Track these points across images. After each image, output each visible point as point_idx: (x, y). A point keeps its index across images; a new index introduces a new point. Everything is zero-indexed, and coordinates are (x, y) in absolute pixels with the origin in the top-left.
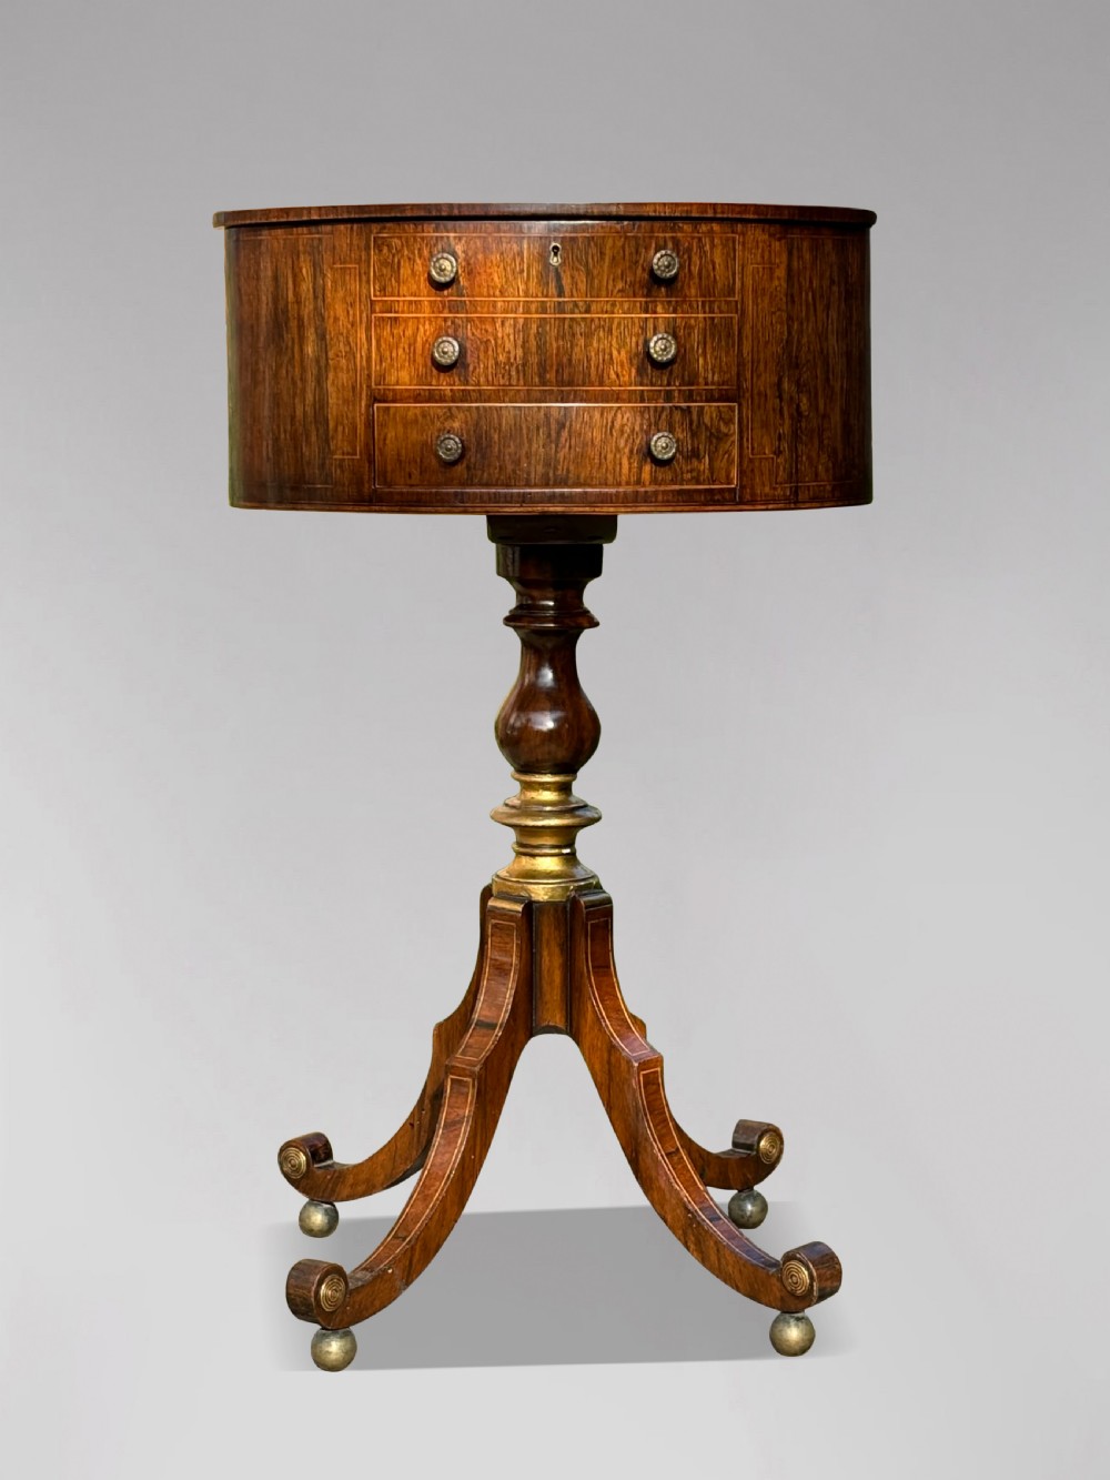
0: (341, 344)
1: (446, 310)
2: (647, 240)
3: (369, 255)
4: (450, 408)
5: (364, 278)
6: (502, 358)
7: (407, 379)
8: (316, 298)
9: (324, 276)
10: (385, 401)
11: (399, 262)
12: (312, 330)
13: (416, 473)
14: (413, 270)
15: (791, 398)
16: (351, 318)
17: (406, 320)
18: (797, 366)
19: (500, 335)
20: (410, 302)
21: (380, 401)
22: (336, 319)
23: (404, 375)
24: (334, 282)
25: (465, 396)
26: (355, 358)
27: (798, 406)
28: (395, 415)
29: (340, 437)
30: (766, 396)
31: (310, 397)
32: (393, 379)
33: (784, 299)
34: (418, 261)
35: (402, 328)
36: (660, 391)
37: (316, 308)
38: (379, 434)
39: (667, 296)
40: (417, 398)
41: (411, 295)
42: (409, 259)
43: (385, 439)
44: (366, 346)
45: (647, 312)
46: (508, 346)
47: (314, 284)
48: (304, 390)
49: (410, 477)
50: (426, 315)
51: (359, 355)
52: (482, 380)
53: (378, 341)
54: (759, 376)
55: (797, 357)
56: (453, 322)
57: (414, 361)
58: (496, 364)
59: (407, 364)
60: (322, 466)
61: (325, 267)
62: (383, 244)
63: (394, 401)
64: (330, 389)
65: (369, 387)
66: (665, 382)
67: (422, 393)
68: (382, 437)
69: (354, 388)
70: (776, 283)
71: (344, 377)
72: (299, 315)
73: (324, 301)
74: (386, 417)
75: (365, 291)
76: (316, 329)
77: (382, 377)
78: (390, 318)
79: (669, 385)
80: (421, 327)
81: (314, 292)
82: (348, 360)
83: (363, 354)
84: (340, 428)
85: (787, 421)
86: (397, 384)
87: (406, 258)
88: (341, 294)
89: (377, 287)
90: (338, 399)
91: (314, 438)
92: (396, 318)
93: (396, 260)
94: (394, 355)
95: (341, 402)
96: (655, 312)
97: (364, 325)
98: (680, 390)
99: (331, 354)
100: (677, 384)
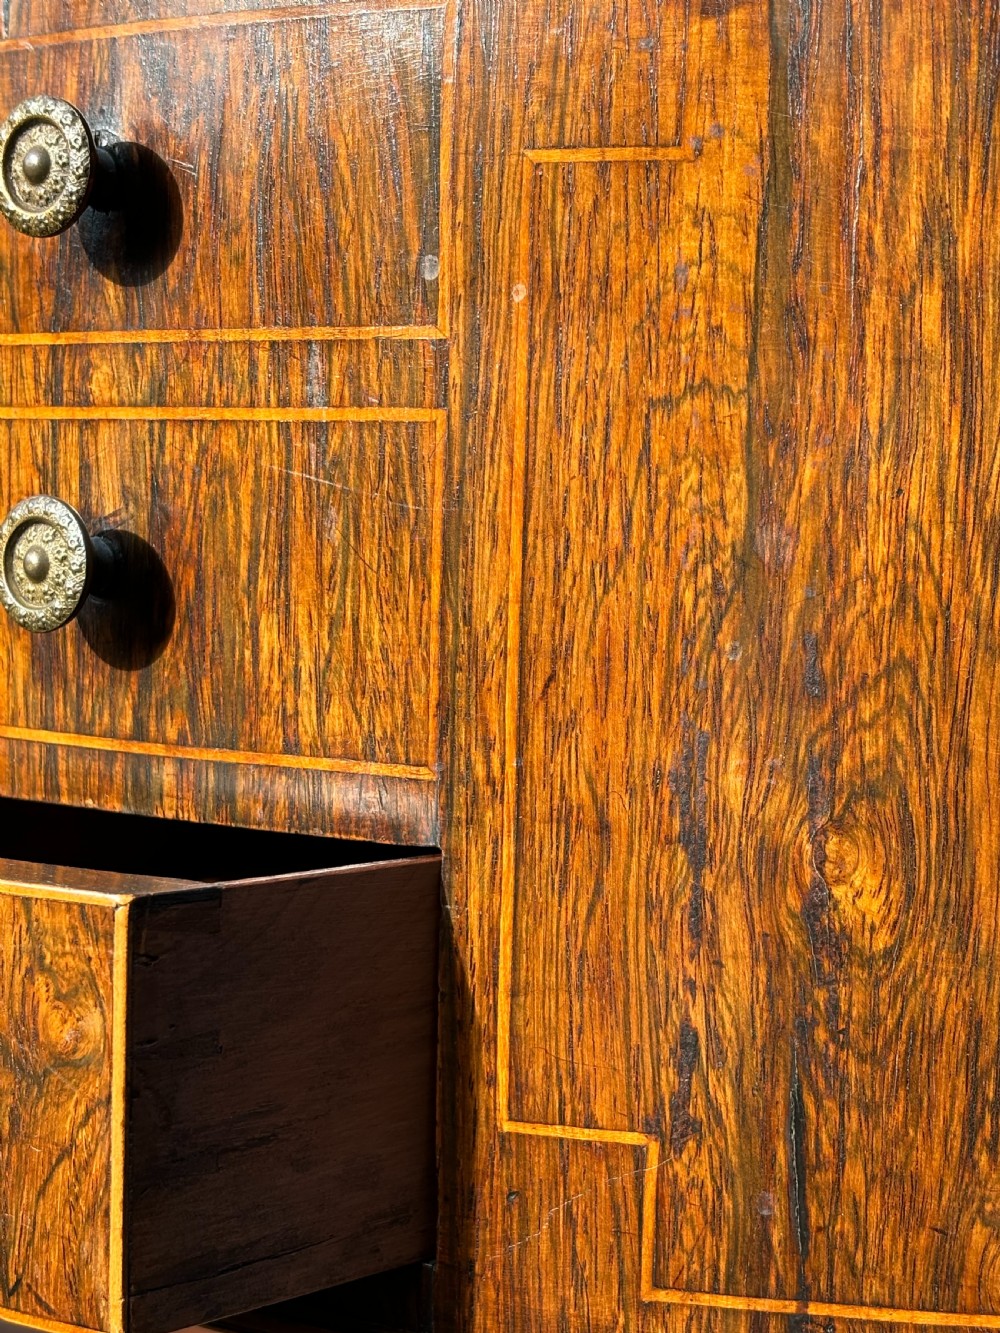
2: (49, 58)
15: (771, 860)
18: (815, 689)
27: (816, 905)
30: (603, 828)
33: (737, 331)
36: (110, 756)
39: (127, 323)
45: (57, 402)
54: (562, 730)
55: (813, 645)
66: (127, 723)
70: (687, 243)
79: (139, 734)
85: (740, 978)
96: (86, 402)
98: (182, 763)
100: (172, 734)
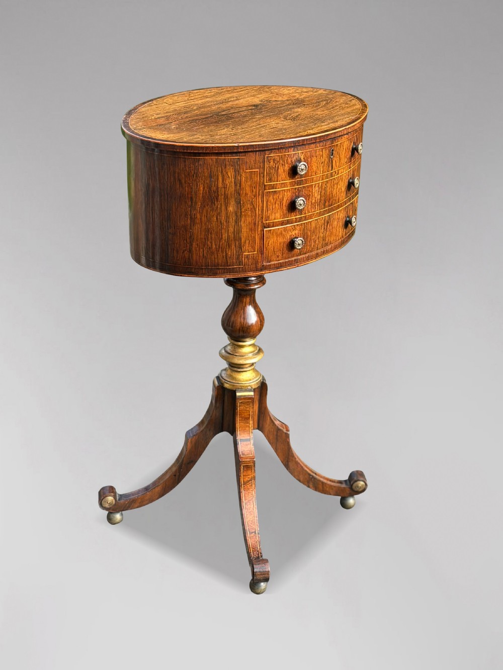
0: (249, 205)
1: (296, 185)
3: (264, 164)
4: (294, 226)
5: (262, 175)
6: (313, 201)
7: (279, 217)
8: (236, 185)
9: (241, 175)
10: (269, 227)
11: (278, 166)
12: (233, 200)
13: (280, 255)
14: (284, 170)
16: (254, 193)
17: (279, 191)
19: (314, 191)
20: (282, 183)
21: (266, 228)
22: (246, 194)
23: (278, 215)
24: (246, 178)
25: (300, 220)
26: (255, 211)
28: (273, 232)
29: (247, 245)
31: (231, 229)
32: (273, 217)
34: (286, 165)
35: (278, 195)
37: (235, 190)
38: (266, 242)
40: (282, 223)
41: (283, 181)
42: (282, 165)
43: (268, 244)
44: (261, 205)
46: (316, 195)
47: (235, 179)
48: (228, 227)
49: (278, 257)
50: (288, 188)
51: (257, 209)
52: (306, 212)
53: (267, 202)
56: (298, 190)
57: (282, 208)
58: (312, 204)
59: (279, 211)
60: (238, 258)
61: (241, 171)
62: (271, 159)
63: (273, 226)
64: (243, 225)
65: (262, 222)
67: (285, 222)
68: (267, 243)
69: (255, 224)
71: (249, 219)
72: (225, 193)
73: (240, 186)
74: (269, 234)
75: (262, 181)
76: (235, 200)
77: (268, 218)
78: (273, 191)
80: (285, 193)
81: (235, 183)
82: (252, 212)
83: (260, 208)
84: (247, 242)
86: (275, 219)
87: (281, 165)
88: (249, 183)
89: (267, 179)
90: (246, 229)
91: (233, 246)
92: (275, 191)
93: (277, 166)
94: (274, 207)
95: (248, 230)
97: (260, 196)
99: (243, 210)
